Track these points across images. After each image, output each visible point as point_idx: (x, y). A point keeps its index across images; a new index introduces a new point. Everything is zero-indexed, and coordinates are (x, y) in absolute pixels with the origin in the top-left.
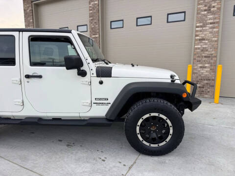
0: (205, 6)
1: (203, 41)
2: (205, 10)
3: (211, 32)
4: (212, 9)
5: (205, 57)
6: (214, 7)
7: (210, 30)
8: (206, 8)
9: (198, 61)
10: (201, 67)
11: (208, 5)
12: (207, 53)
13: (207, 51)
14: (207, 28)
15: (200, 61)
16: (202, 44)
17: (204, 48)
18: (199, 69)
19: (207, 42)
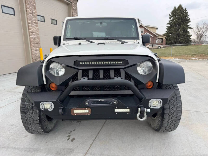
0: (30, 11)
1: (33, 34)
2: (31, 14)
3: (36, 29)
4: (34, 14)
5: (36, 44)
6: (34, 13)
7: (35, 27)
8: (31, 12)
9: (33, 46)
10: (35, 50)
11: (32, 11)
12: (36, 41)
13: (36, 40)
14: (34, 25)
15: (34, 46)
16: (33, 35)
17: (34, 38)
18: (35, 52)
19: (35, 34)
